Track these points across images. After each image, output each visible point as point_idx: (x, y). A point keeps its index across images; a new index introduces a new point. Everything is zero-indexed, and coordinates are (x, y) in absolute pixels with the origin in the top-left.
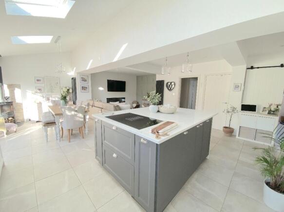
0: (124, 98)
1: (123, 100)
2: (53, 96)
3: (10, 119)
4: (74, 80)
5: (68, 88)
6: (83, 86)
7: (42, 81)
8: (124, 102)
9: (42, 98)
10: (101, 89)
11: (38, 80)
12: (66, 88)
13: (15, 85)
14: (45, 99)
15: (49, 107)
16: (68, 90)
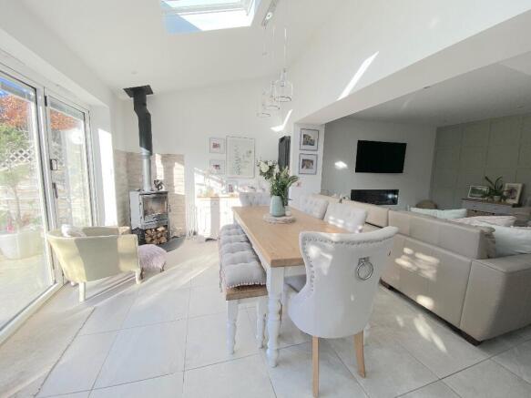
0: (395, 192)
1: (390, 196)
2: (240, 183)
3: (160, 229)
4: (285, 142)
5: (270, 164)
6: (306, 157)
7: (222, 146)
8: (394, 202)
9: (220, 185)
10: (341, 165)
11: (216, 146)
12: (266, 163)
13: (175, 156)
14: (224, 188)
15: (235, 208)
16: (271, 168)
